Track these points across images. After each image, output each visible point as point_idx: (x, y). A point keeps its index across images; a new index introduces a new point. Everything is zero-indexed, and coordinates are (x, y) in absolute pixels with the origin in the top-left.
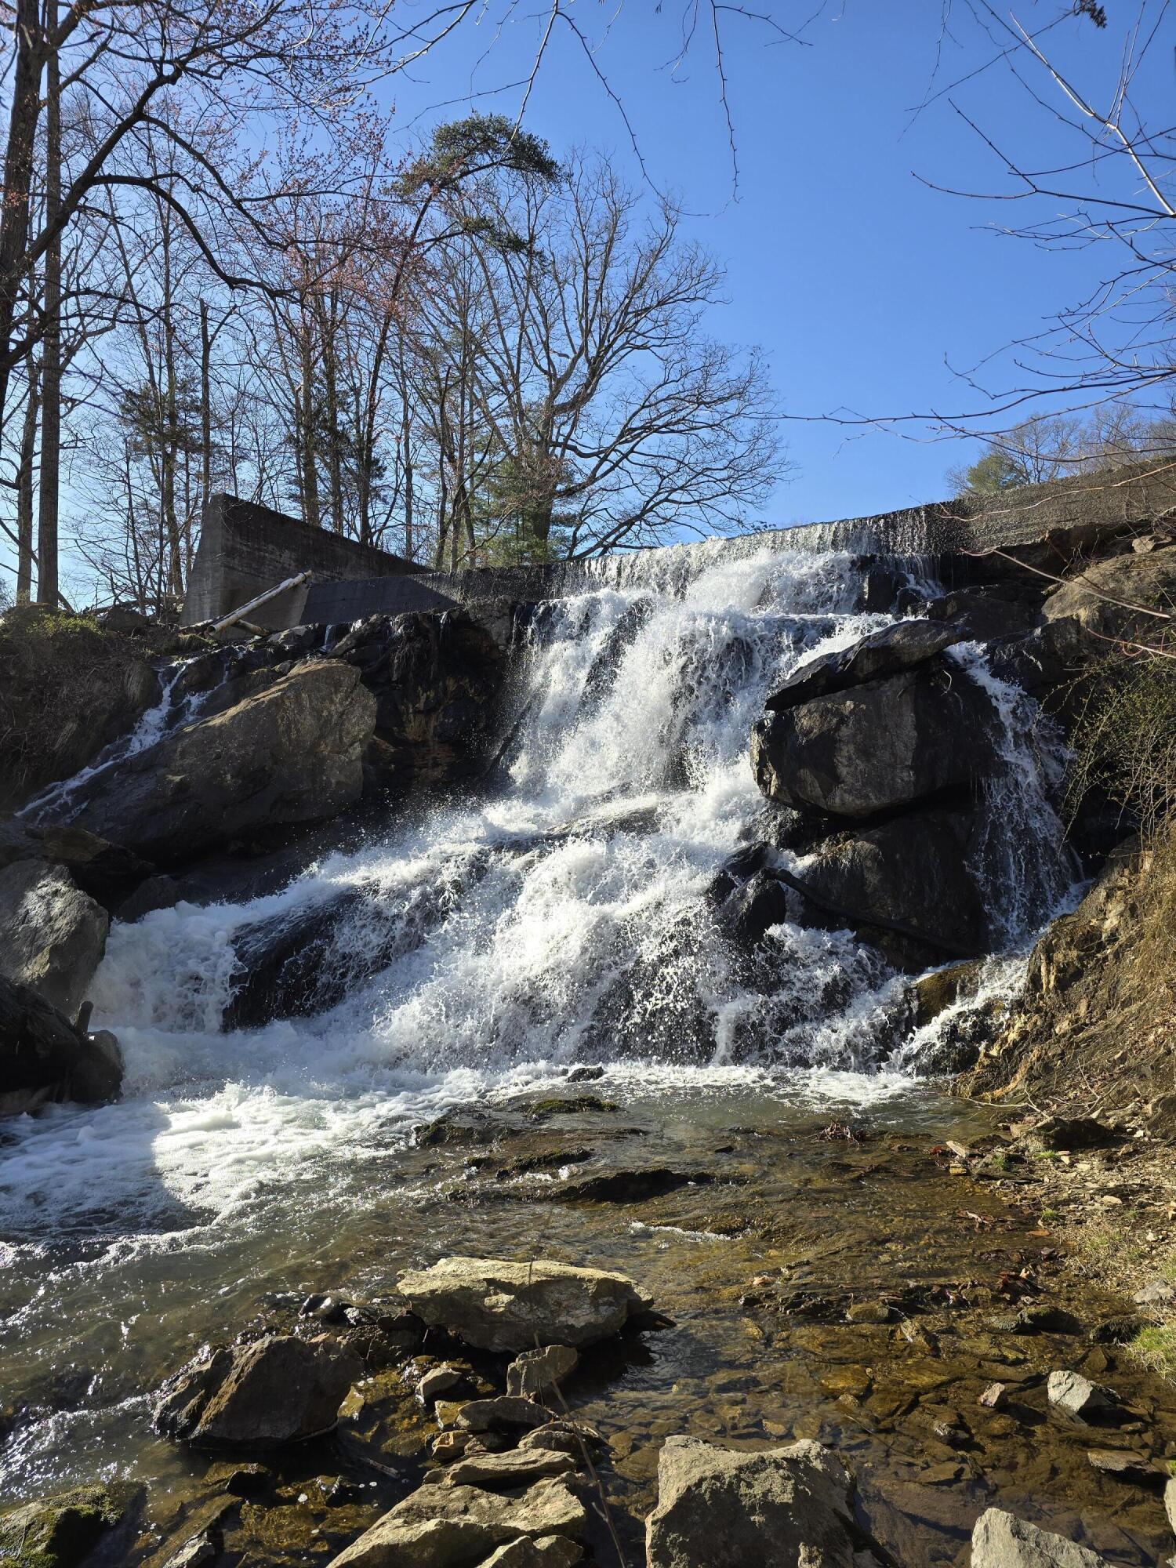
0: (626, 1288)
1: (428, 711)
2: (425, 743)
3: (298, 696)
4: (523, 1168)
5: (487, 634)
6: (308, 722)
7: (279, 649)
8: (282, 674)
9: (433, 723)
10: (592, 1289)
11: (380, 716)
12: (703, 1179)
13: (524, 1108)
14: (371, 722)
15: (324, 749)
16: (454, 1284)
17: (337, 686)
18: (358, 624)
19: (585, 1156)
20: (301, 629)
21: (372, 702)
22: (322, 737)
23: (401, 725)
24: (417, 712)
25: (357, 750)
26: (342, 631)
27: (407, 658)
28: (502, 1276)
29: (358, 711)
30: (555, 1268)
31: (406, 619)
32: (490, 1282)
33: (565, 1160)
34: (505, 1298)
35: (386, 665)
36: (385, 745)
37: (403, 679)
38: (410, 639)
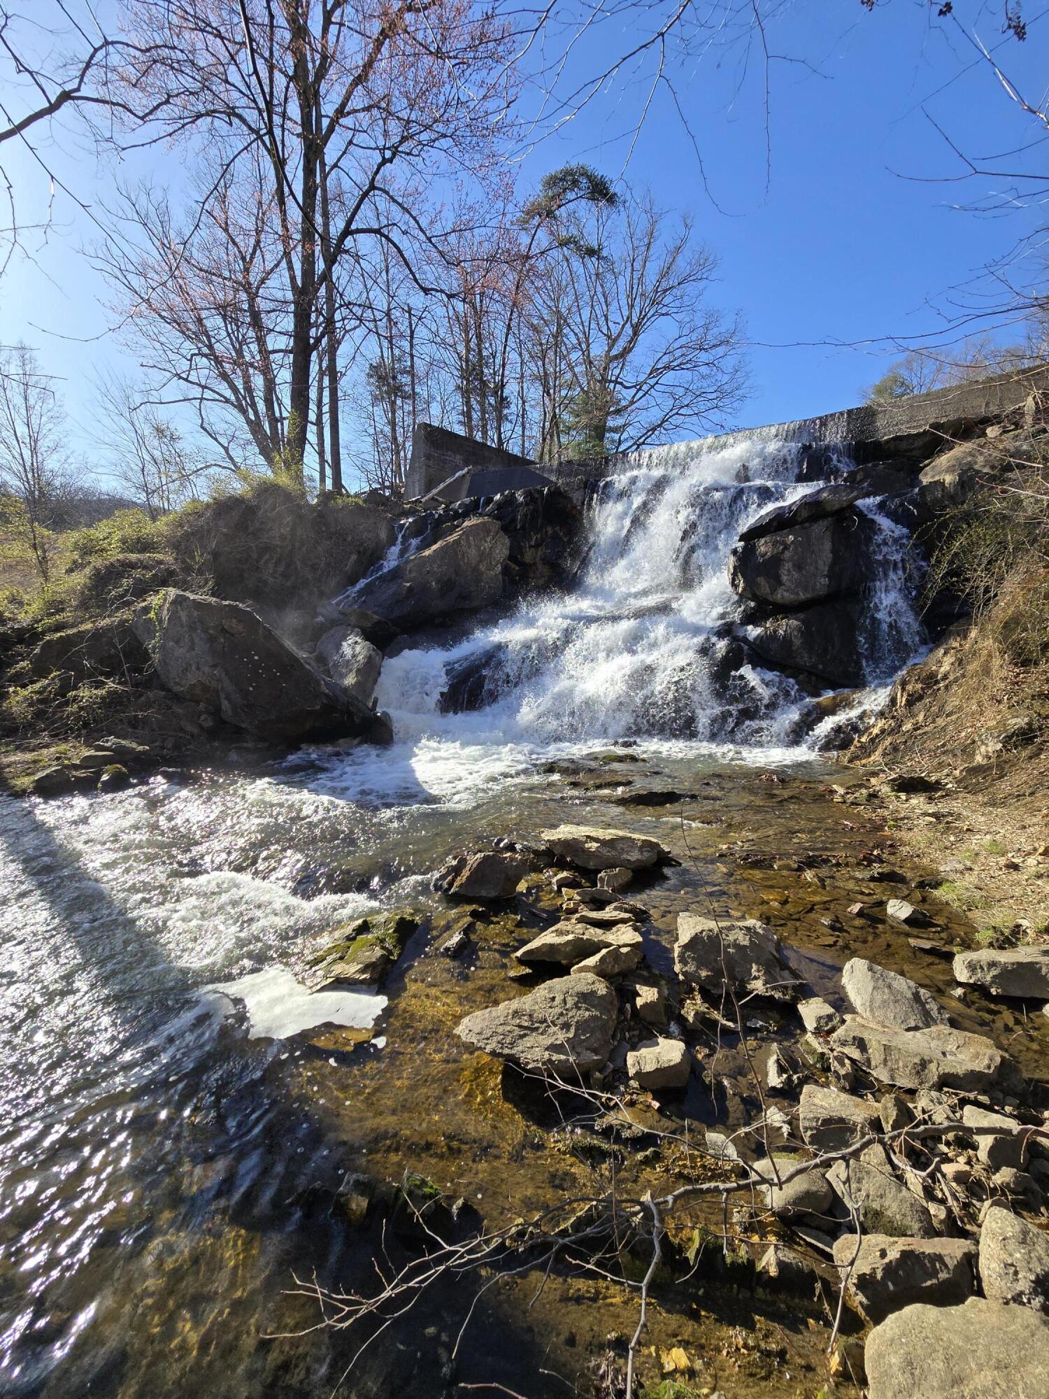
0: (657, 845)
1: (537, 546)
2: (535, 564)
3: (468, 538)
4: (599, 787)
5: (570, 499)
6: (473, 552)
7: (456, 512)
8: (458, 526)
9: (540, 553)
10: (639, 844)
11: (511, 549)
12: (693, 797)
13: (596, 759)
14: (506, 552)
15: (482, 568)
16: (570, 837)
17: (488, 532)
18: (498, 497)
19: (629, 783)
20: (467, 500)
21: (507, 541)
22: (481, 561)
23: (522, 554)
24: (530, 547)
25: (499, 567)
26: (489, 500)
27: (526, 515)
28: (593, 834)
29: (500, 546)
30: (621, 833)
31: (524, 493)
32: (588, 837)
33: (619, 784)
34: (595, 845)
35: (514, 520)
36: (513, 566)
37: (523, 528)
38: (527, 504)
